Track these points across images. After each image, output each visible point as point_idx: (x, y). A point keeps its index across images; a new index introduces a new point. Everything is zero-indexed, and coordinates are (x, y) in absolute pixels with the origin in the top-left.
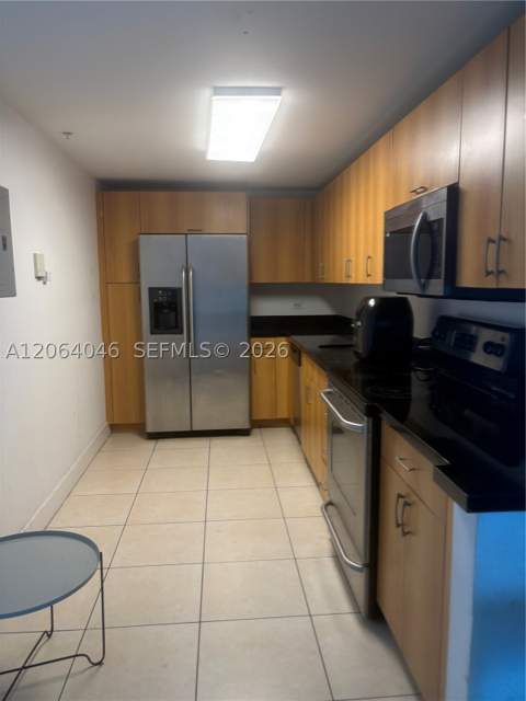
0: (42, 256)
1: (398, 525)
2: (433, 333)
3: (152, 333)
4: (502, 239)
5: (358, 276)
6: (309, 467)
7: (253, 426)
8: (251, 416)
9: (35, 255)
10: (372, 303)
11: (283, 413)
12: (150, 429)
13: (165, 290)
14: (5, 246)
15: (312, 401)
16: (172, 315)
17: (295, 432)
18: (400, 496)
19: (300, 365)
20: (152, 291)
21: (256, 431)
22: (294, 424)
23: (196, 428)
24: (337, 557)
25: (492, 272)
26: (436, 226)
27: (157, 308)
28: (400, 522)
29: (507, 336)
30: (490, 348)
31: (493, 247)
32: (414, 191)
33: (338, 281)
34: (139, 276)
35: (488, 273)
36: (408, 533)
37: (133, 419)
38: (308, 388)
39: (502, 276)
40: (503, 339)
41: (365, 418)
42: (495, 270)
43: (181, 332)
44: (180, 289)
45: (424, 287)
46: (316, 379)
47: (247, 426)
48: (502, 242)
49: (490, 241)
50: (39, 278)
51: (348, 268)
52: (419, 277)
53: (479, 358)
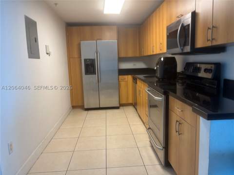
0: (48, 46)
1: (176, 132)
2: (185, 68)
3: (86, 74)
4: (213, 27)
5: (157, 51)
6: (140, 118)
7: (121, 106)
8: (119, 102)
9: (46, 46)
10: (162, 59)
11: (130, 101)
12: (86, 107)
13: (90, 60)
14: (36, 41)
15: (141, 95)
16: (92, 68)
17: (135, 107)
18: (177, 121)
19: (136, 83)
20: (85, 60)
21: (121, 107)
22: (134, 105)
23: (101, 106)
24: (152, 147)
25: (209, 40)
26: (187, 27)
27: (87, 66)
28: (177, 130)
29: (213, 66)
30: (206, 70)
31: (210, 31)
32: (178, 17)
33: (149, 54)
34: (81, 56)
35: (208, 41)
36: (181, 134)
37: (80, 104)
38: (140, 91)
39: (214, 41)
40: (211, 67)
41: (163, 96)
42: (211, 39)
43: (96, 74)
44: (95, 59)
45: (182, 50)
46: (143, 87)
47: (118, 106)
48: (214, 28)
49: (209, 28)
50: (47, 54)
51: (153, 49)
52: (181, 47)
53: (202, 74)
